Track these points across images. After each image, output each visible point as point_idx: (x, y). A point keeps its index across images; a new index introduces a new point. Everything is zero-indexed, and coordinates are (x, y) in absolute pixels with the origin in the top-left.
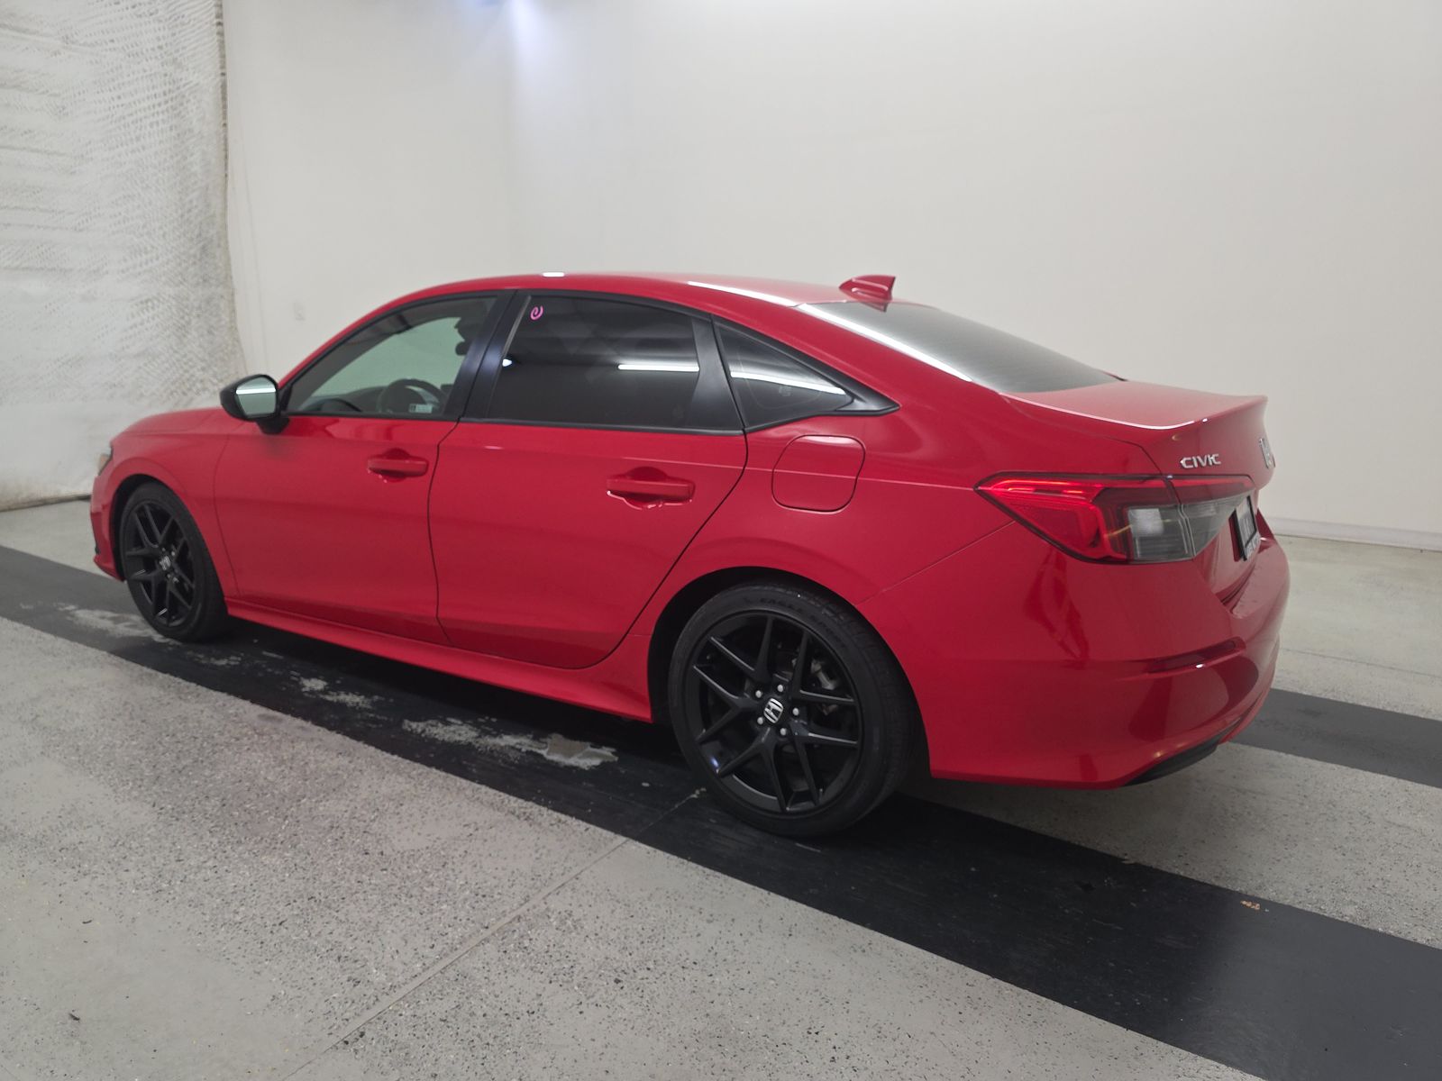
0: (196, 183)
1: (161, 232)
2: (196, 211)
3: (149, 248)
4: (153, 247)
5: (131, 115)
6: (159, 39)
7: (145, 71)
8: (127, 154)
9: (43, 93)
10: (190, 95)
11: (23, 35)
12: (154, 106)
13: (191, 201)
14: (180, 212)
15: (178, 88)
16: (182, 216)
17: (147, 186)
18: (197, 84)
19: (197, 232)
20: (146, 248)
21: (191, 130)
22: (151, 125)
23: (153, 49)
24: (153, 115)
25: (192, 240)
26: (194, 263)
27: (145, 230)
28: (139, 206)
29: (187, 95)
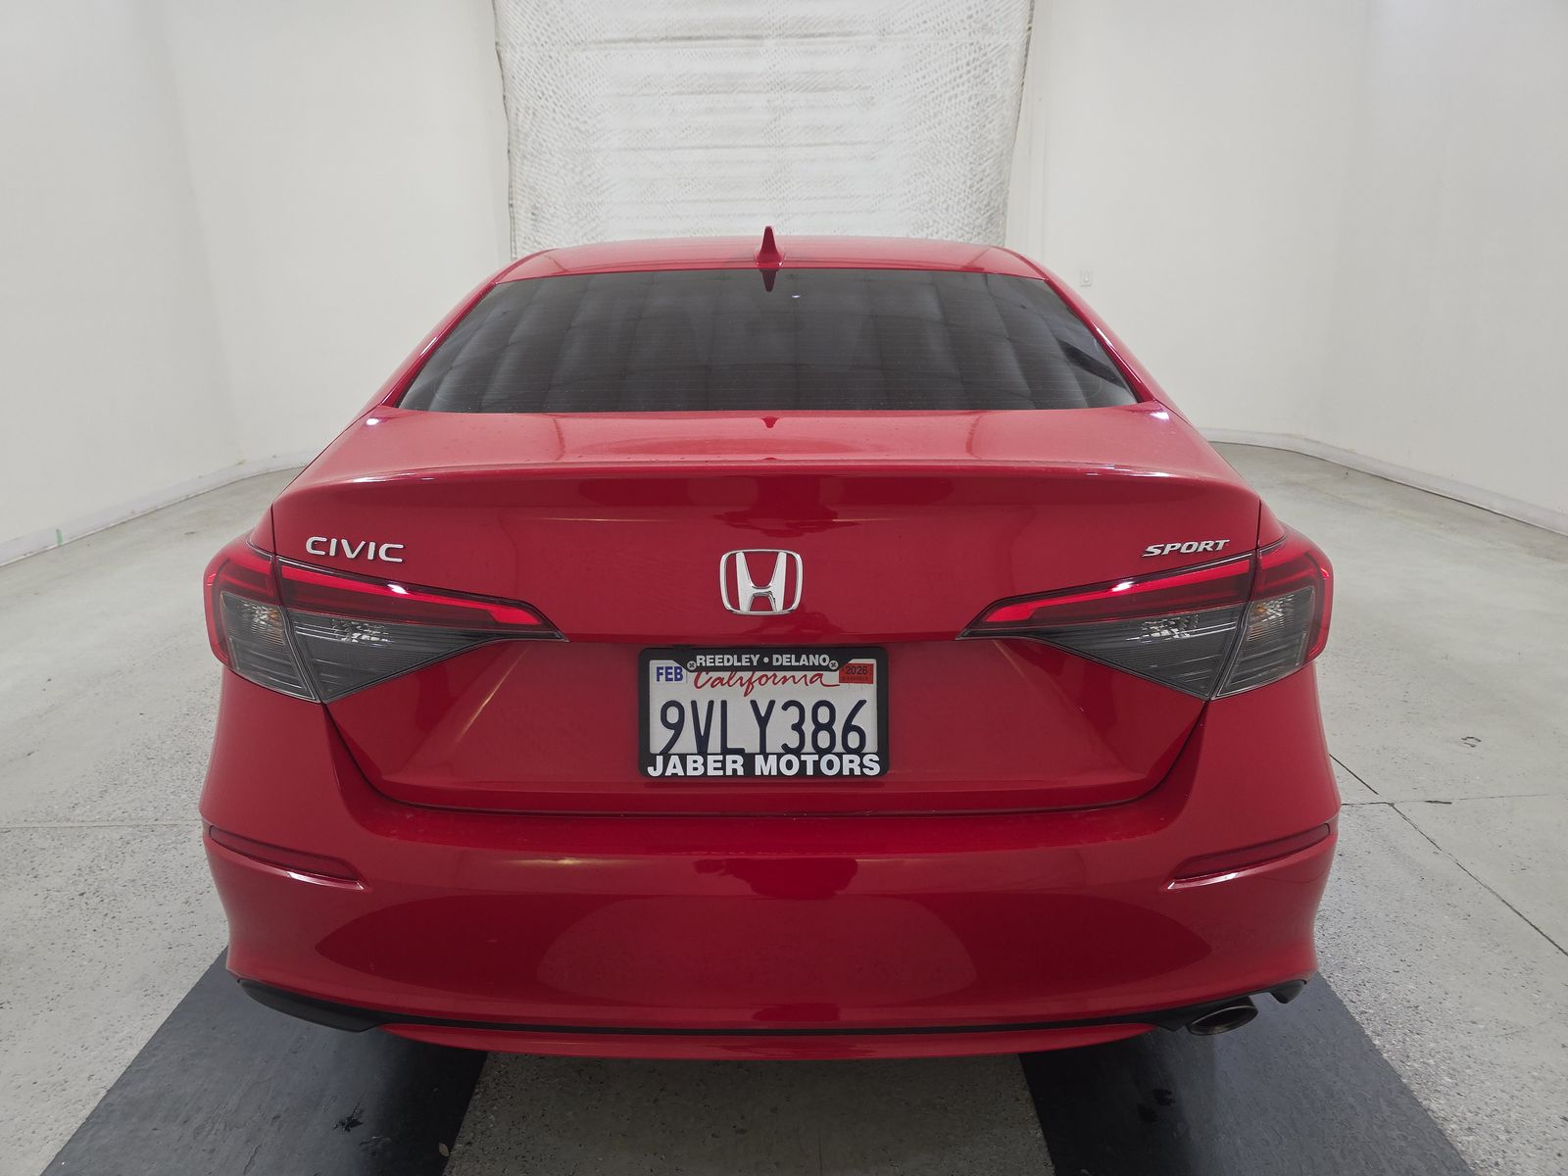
0: (992, 150)
1: (945, 206)
2: (988, 180)
3: (931, 223)
4: (935, 221)
5: (933, 92)
6: (970, 9)
7: (951, 45)
8: (924, 132)
9: (857, 88)
10: (996, 59)
11: (847, 38)
12: (955, 80)
13: (984, 171)
14: (969, 183)
15: (985, 55)
16: (971, 187)
17: (938, 161)
18: (1007, 45)
19: (985, 202)
20: (928, 223)
21: (993, 96)
22: (950, 99)
23: (962, 21)
24: (953, 88)
25: (979, 209)
26: (979, 234)
27: (930, 206)
28: (928, 183)
29: (993, 59)
